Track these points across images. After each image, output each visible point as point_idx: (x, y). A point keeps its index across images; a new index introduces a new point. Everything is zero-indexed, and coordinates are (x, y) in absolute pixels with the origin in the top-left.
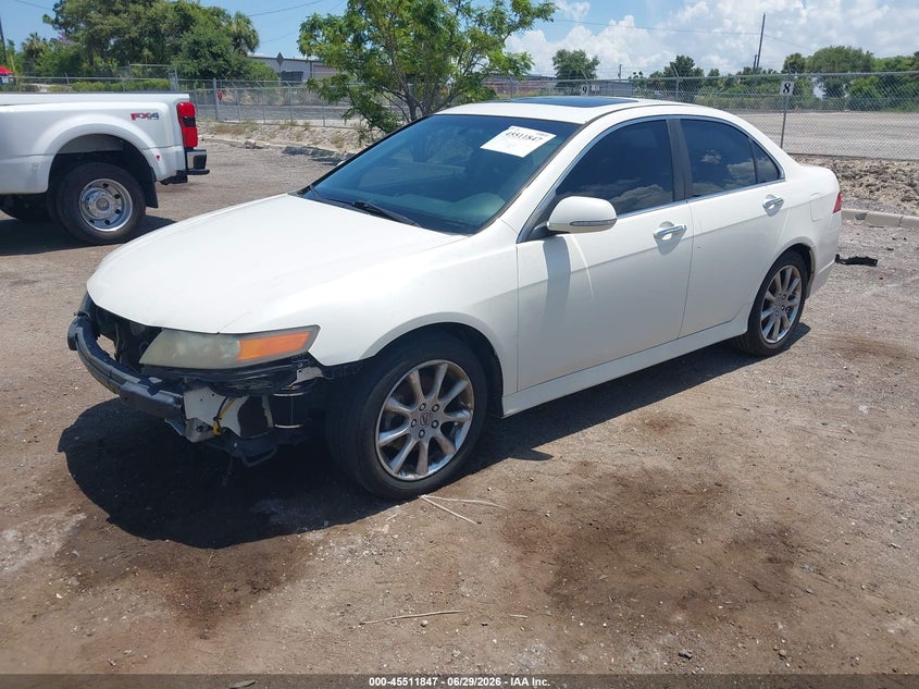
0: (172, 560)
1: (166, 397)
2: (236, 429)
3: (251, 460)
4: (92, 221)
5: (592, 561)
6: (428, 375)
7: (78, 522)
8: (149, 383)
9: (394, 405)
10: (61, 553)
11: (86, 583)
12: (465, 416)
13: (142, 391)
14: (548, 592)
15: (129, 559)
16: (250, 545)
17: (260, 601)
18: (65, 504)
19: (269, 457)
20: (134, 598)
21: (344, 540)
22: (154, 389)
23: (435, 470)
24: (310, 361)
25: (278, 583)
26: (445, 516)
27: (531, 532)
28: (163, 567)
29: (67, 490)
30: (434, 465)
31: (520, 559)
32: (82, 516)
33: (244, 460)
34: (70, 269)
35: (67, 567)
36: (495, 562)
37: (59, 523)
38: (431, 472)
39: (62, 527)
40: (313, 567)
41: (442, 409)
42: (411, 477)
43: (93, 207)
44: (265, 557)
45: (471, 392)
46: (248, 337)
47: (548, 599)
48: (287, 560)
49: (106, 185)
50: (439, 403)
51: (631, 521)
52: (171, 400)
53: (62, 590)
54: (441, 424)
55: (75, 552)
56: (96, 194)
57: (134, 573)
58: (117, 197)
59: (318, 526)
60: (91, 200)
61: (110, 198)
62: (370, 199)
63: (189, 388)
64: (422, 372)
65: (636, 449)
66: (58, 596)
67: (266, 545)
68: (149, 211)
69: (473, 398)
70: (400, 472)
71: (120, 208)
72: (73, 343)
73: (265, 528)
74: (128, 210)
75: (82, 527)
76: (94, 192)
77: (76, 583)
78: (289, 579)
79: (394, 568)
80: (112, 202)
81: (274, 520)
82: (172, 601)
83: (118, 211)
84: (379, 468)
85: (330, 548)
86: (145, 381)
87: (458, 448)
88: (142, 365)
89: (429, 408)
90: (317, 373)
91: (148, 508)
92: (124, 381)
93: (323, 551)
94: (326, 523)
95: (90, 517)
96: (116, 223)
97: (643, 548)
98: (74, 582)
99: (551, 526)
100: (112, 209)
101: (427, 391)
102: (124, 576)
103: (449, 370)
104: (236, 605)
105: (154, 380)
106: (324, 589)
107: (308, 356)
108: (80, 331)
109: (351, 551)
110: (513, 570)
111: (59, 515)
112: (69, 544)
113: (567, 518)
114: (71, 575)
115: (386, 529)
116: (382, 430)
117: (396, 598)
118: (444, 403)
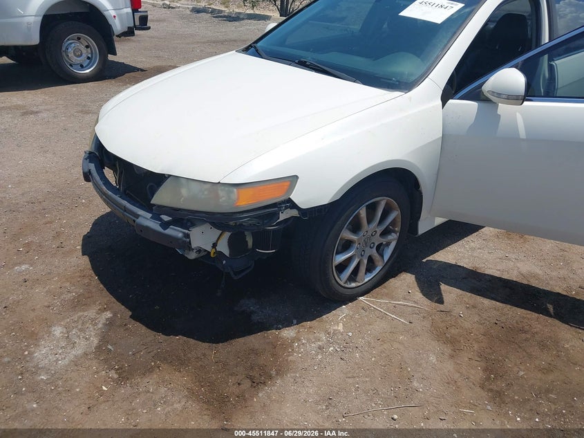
0: (184, 355)
1: (175, 232)
2: (226, 252)
3: (236, 274)
4: (71, 65)
5: (507, 358)
6: (372, 209)
7: (107, 319)
8: (161, 220)
9: (347, 234)
10: (98, 348)
11: (124, 376)
12: (393, 238)
13: (155, 225)
14: (482, 387)
15: (152, 354)
16: (241, 340)
17: (260, 395)
18: (94, 303)
19: (248, 271)
20: (163, 390)
21: (311, 337)
22: (165, 225)
23: (370, 278)
24: (291, 204)
25: (271, 378)
26: (383, 317)
27: (453, 331)
28: (179, 362)
29: (94, 290)
30: (368, 274)
31: (452, 357)
32: (109, 314)
33: (232, 273)
34: (61, 102)
35: (106, 361)
36: (433, 358)
37: (93, 320)
38: (366, 280)
39: (96, 324)
40: (294, 362)
41: (378, 234)
42: (353, 285)
43: (71, 55)
44: (254, 351)
45: (399, 220)
46: (243, 187)
47: (484, 394)
48: (273, 355)
49: (79, 39)
50: (377, 229)
51: (526, 320)
52: (180, 235)
53: (106, 383)
54: (376, 245)
55: (110, 347)
56: (73, 45)
57: (159, 367)
58: (87, 47)
59: (288, 324)
60: (70, 50)
61: (82, 48)
62: (309, 57)
63: (193, 225)
64: (368, 207)
65: (510, 256)
66: (104, 388)
67: (254, 340)
68: (111, 57)
69: (400, 224)
70: (346, 282)
71: (90, 56)
72: (87, 176)
73: (249, 327)
74: (96, 58)
75: (110, 324)
76: (71, 43)
77: (116, 376)
78: (277, 374)
79: (356, 364)
80: (84, 51)
81: (255, 318)
82: (192, 394)
83: (88, 58)
84: (333, 281)
85: (303, 344)
86: (156, 217)
87: (385, 261)
88: (154, 205)
89: (370, 233)
90: (295, 213)
91: (157, 307)
92: (137, 216)
93: (298, 346)
94: (295, 322)
95: (115, 315)
96: (88, 66)
97: (543, 346)
98: (113, 374)
99: (467, 325)
100: (84, 56)
101: (369, 221)
102: (151, 370)
103: (387, 204)
104: (242, 397)
105: (166, 218)
106: (307, 383)
107: (290, 200)
108: (92, 167)
109: (320, 348)
110: (449, 366)
111: (91, 313)
112: (104, 339)
113: (476, 319)
114: (111, 368)
115: (340, 327)
116: (337, 253)
117: (366, 392)
118: (380, 230)
